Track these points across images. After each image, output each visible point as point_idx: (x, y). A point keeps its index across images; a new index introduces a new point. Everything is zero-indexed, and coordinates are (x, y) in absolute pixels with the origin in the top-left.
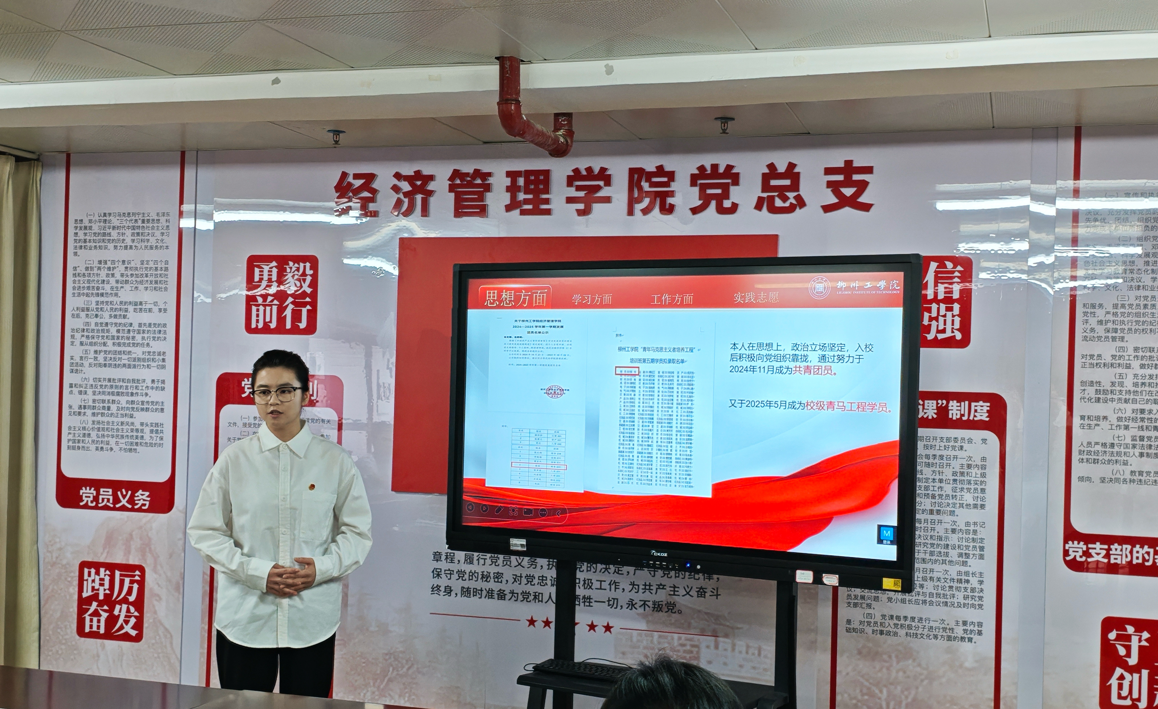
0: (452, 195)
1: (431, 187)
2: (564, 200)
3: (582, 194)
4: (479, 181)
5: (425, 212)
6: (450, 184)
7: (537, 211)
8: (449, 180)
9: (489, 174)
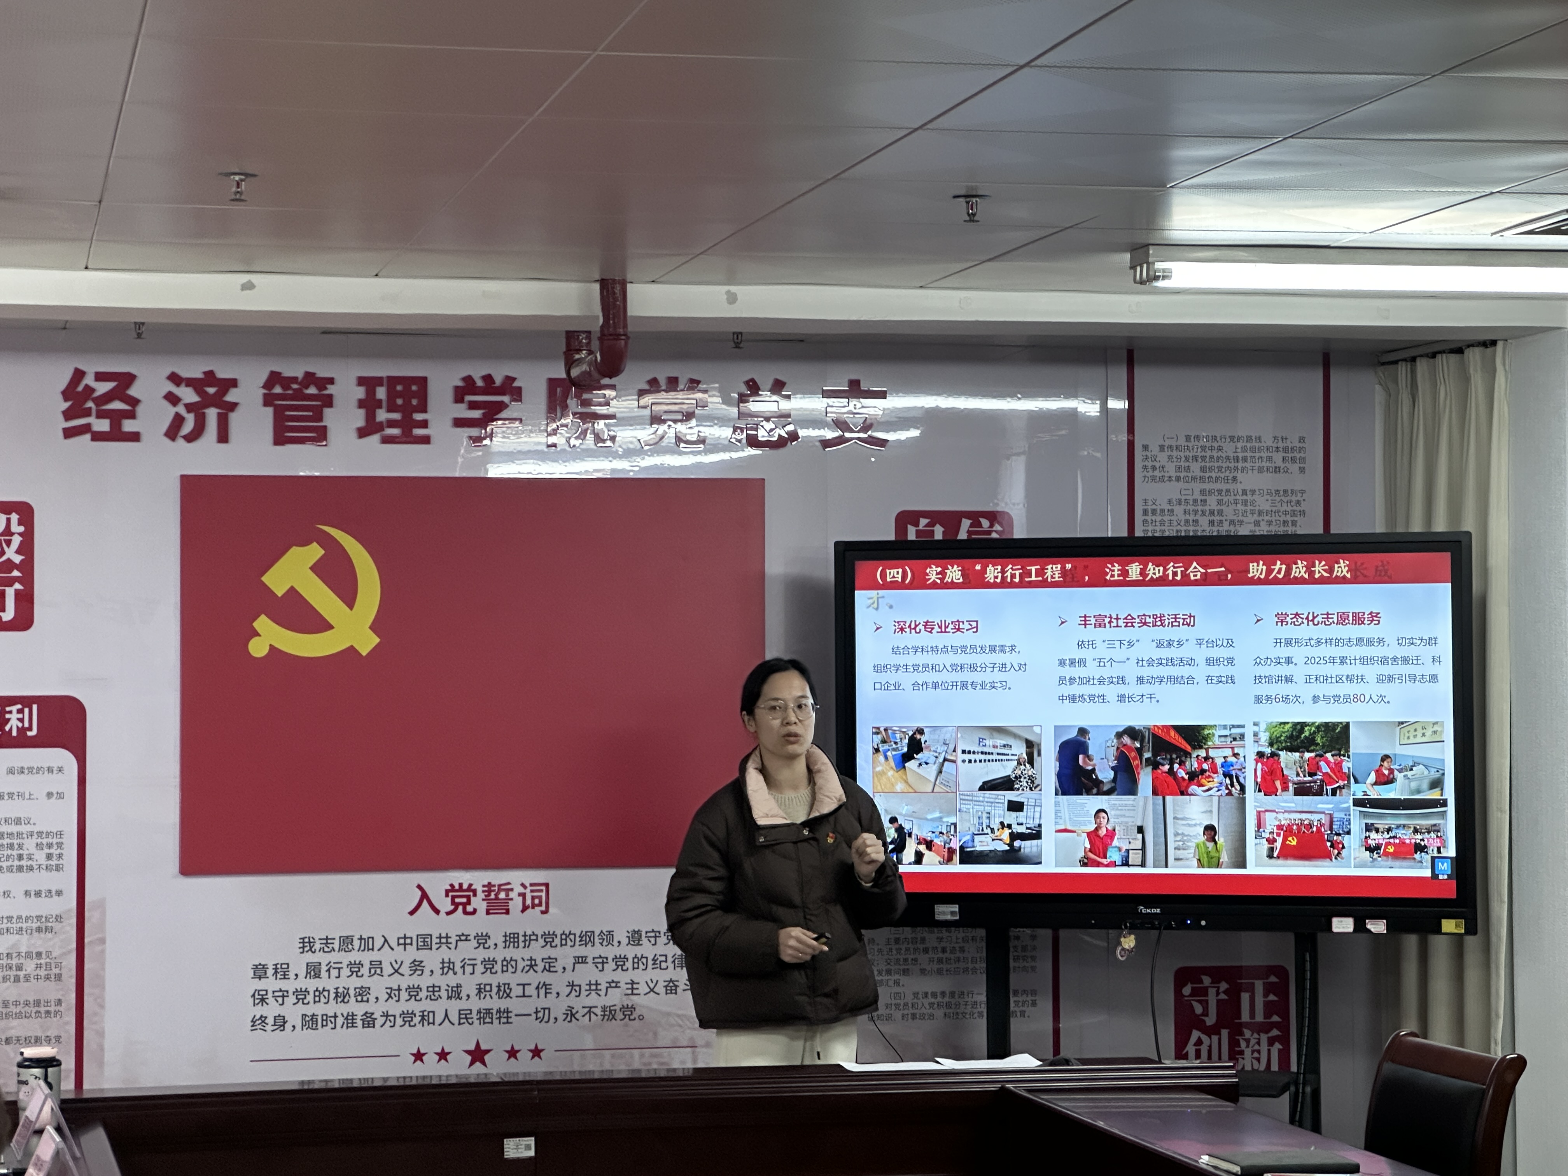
0: (270, 410)
1: (231, 397)
2: (450, 423)
3: (477, 414)
4: (312, 390)
5: (223, 437)
6: (265, 395)
7: (408, 438)
8: (264, 387)
9: (331, 381)
